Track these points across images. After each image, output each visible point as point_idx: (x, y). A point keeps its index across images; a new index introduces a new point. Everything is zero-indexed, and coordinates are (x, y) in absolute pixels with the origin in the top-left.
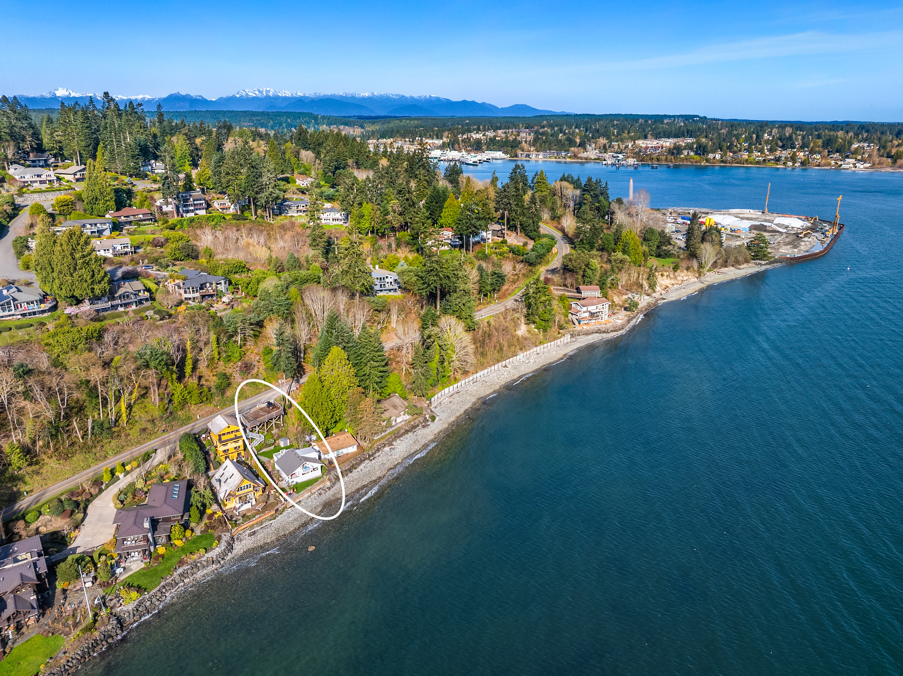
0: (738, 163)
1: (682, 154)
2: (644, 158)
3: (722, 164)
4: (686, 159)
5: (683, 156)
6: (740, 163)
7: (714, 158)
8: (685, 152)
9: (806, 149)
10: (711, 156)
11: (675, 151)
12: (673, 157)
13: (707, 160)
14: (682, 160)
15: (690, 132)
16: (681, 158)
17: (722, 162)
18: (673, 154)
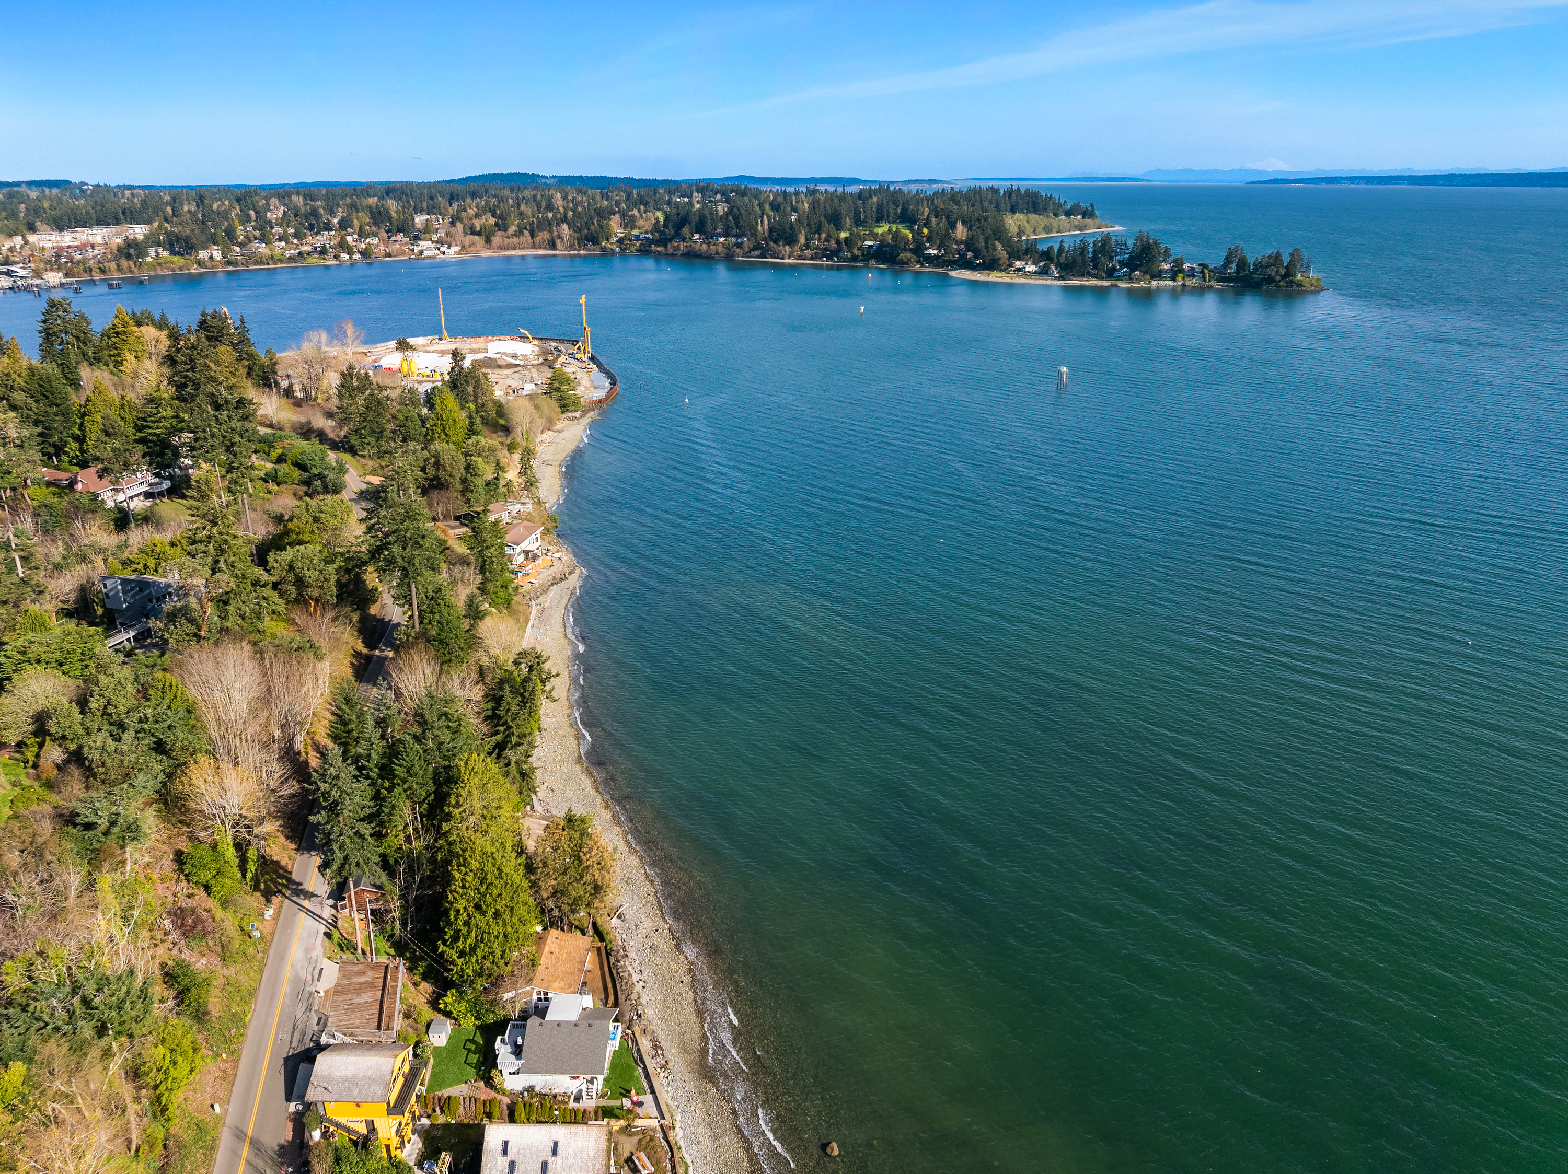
0: (257, 263)
1: (147, 255)
2: (71, 269)
3: (230, 268)
4: (159, 264)
5: (148, 259)
6: (261, 263)
7: (211, 258)
8: (152, 251)
9: (350, 230)
10: (203, 255)
11: (132, 251)
12: (131, 263)
13: (200, 263)
14: (153, 267)
15: (128, 214)
16: (148, 264)
17: (229, 263)
18: (128, 257)
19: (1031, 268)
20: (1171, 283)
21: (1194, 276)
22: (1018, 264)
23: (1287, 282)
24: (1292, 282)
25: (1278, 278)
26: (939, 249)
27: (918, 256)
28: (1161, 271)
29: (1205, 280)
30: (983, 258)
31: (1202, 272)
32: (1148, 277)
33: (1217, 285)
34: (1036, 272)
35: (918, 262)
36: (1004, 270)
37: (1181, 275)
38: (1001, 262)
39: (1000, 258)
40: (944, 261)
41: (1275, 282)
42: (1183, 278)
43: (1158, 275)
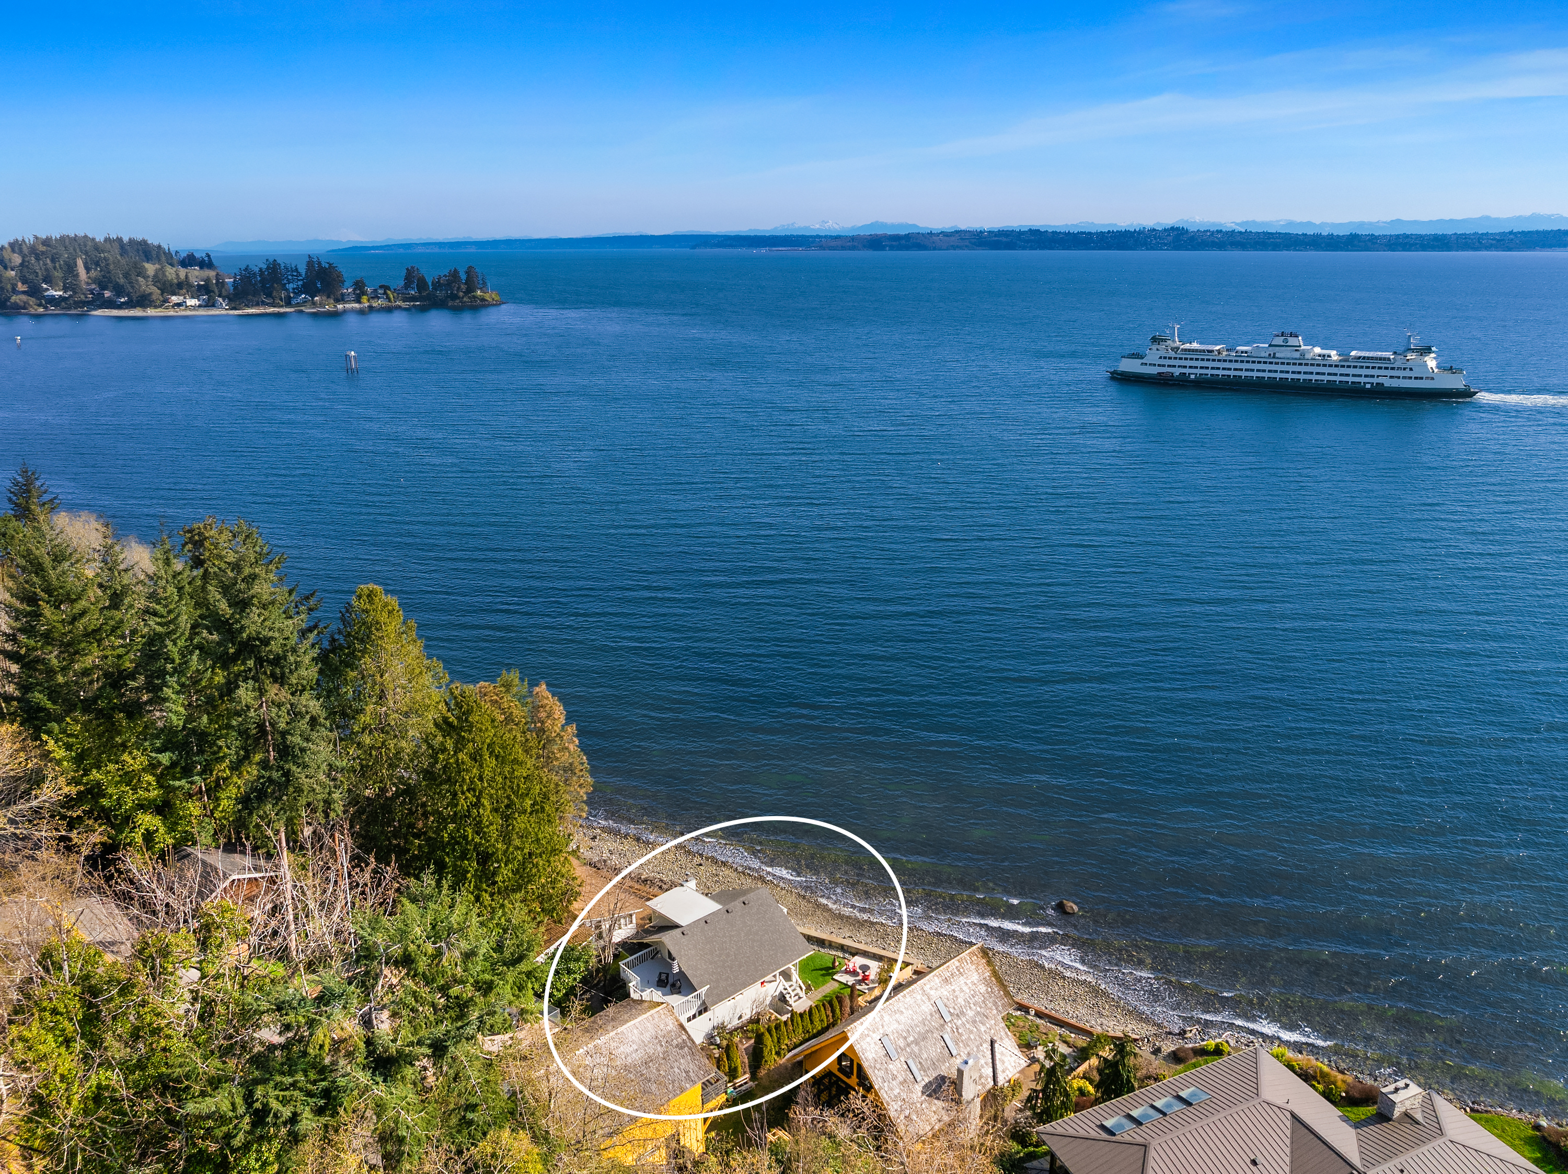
19: (192, 302)
20: (357, 305)
21: (379, 298)
22: (175, 299)
23: (469, 298)
24: (474, 297)
25: (461, 294)
26: (65, 289)
27: (38, 299)
28: (343, 295)
29: (390, 301)
30: (128, 295)
31: (385, 293)
32: (332, 301)
33: (404, 305)
34: (200, 306)
35: (40, 305)
36: (160, 306)
37: (365, 297)
38: (154, 297)
39: (151, 294)
40: (75, 302)
41: (459, 298)
42: (369, 301)
43: (341, 299)
